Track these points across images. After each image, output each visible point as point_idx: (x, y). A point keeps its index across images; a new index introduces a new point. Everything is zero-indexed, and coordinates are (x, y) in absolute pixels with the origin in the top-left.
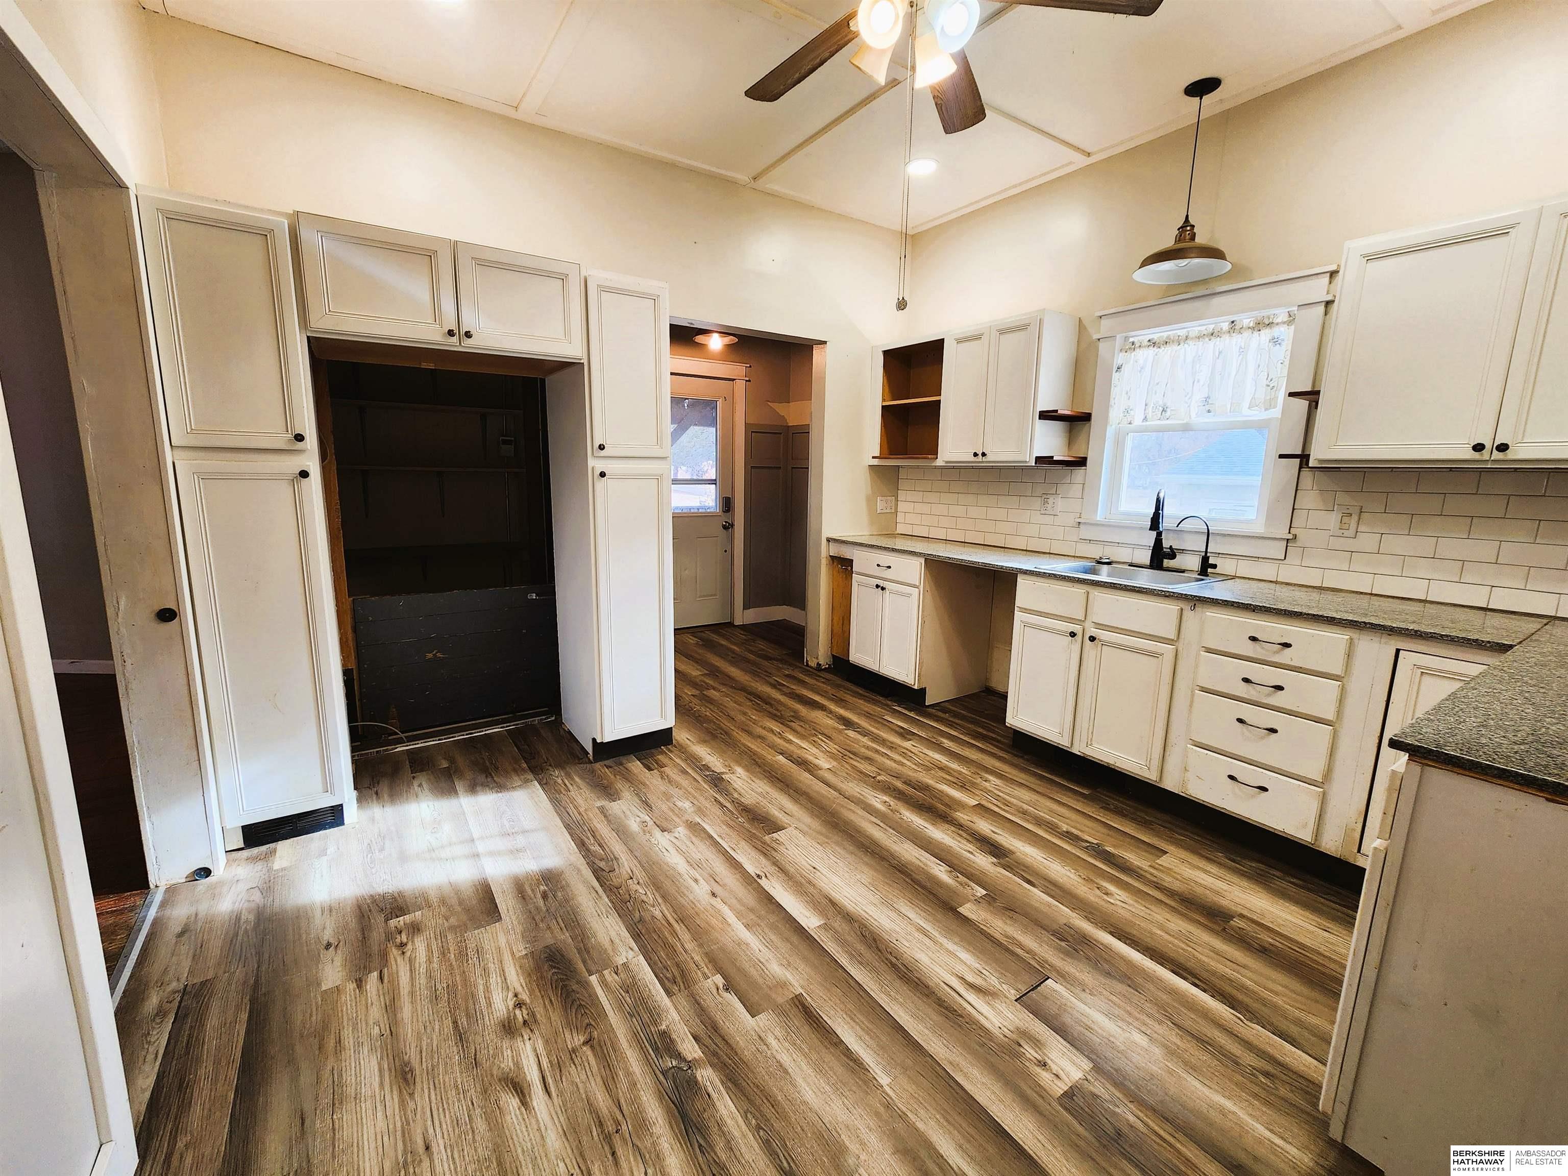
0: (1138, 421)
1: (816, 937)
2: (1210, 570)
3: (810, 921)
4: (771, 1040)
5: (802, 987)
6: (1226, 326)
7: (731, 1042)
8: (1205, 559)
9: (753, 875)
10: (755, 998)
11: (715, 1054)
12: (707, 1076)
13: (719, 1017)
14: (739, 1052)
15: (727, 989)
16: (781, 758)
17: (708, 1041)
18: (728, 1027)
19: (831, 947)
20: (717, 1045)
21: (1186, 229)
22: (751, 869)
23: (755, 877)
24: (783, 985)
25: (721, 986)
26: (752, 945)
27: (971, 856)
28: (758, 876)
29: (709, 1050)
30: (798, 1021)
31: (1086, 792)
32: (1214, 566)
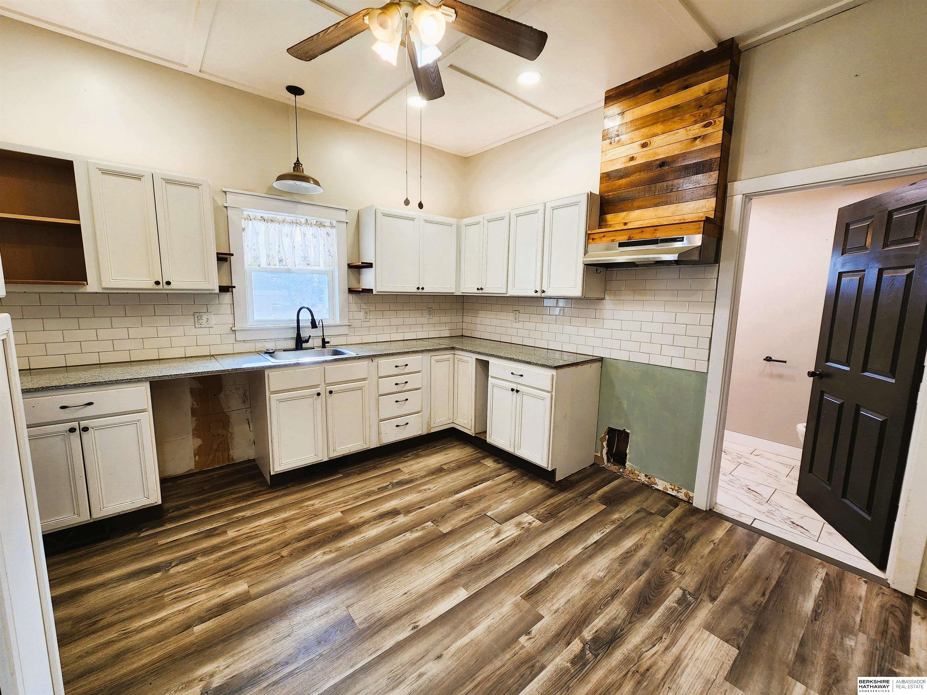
0: (264, 265)
1: (475, 591)
2: (326, 345)
3: (461, 594)
4: (555, 607)
5: (516, 596)
6: (303, 221)
7: (563, 626)
8: (323, 340)
9: (412, 632)
10: (530, 618)
11: (573, 632)
12: (588, 634)
13: (551, 634)
14: (567, 621)
15: (529, 633)
16: (198, 629)
17: (568, 637)
18: (554, 629)
19: (482, 584)
20: (568, 633)
21: (297, 164)
22: (407, 633)
23: (415, 630)
24: (517, 605)
25: (527, 637)
26: (489, 623)
27: (396, 523)
28: (414, 628)
29: (572, 636)
30: (539, 597)
31: (340, 476)
32: (328, 342)
